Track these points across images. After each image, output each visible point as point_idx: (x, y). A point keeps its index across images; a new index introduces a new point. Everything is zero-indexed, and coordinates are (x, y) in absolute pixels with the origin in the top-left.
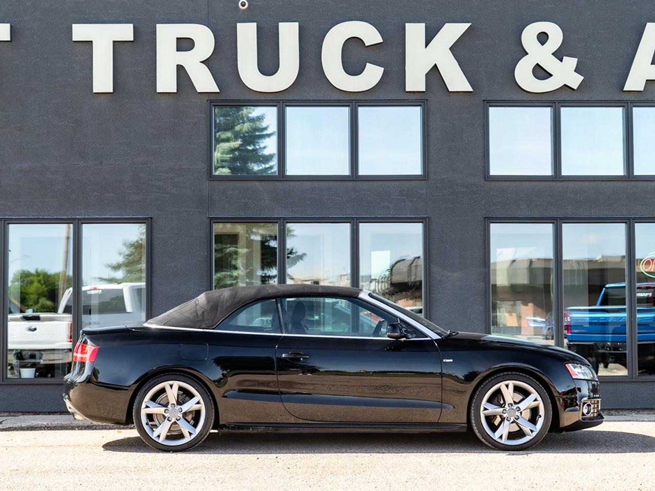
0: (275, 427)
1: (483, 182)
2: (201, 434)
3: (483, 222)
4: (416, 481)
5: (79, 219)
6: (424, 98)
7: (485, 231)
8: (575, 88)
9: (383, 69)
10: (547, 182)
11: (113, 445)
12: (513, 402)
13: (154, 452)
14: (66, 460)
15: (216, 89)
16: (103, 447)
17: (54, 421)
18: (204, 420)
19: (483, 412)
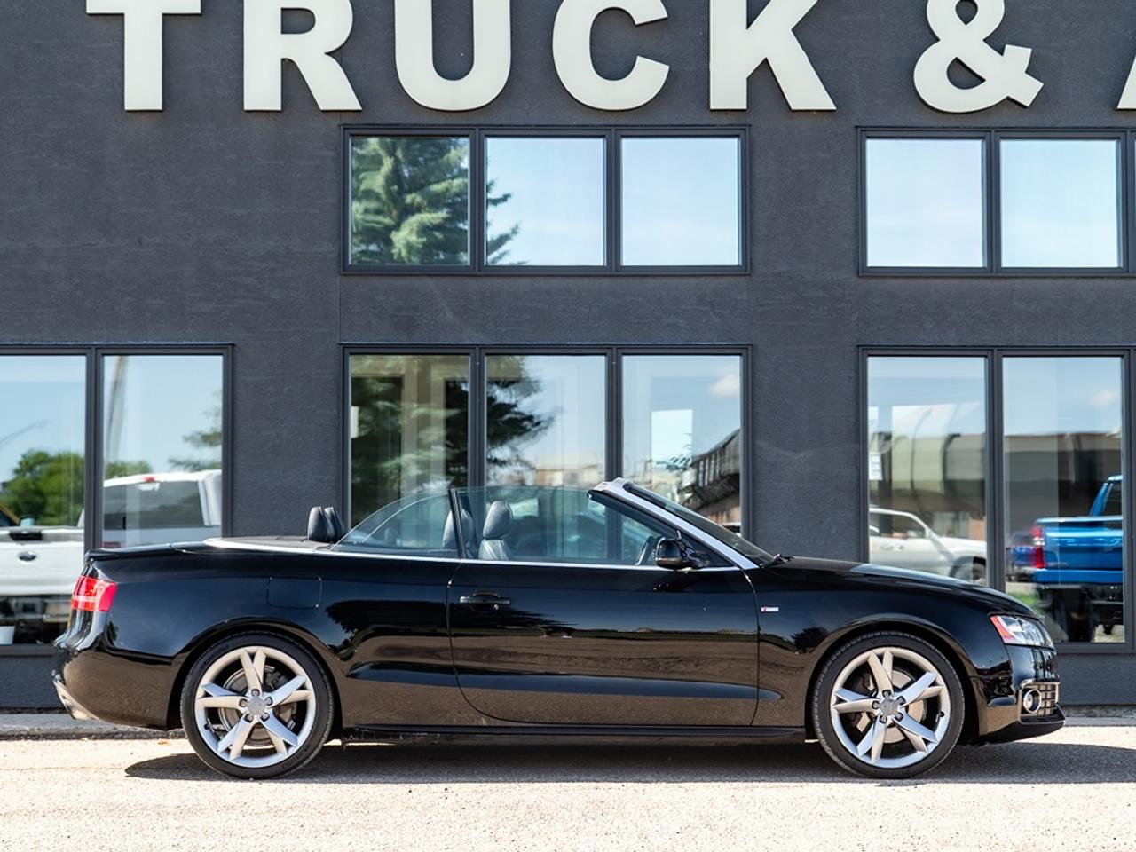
0: (448, 733)
1: (856, 278)
2: (308, 746)
3: (854, 354)
4: (695, 832)
5: (98, 347)
6: (743, 122)
7: (857, 371)
8: (1028, 105)
9: (668, 67)
10: (974, 280)
11: (147, 768)
12: (891, 688)
13: (220, 780)
14: (52, 793)
15: (355, 105)
16: (126, 771)
17: (45, 724)
18: (313, 720)
19: (834, 706)
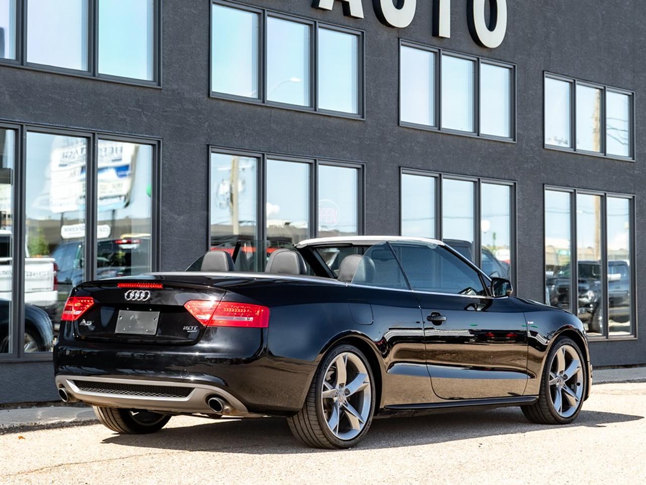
12: (564, 369)
18: (370, 404)
19: (550, 382)
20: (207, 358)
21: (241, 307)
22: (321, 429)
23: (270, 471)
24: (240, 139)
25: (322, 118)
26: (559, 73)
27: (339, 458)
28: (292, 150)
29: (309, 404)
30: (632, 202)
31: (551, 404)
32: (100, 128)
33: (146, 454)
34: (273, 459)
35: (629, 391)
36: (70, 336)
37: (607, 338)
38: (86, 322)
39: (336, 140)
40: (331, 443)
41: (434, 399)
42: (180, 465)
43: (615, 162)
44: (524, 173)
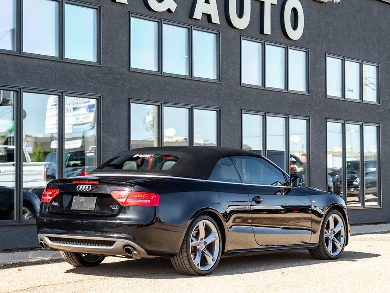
1: (128, 72)
12: (333, 228)
18: (218, 250)
19: (325, 235)
20: (124, 224)
21: (143, 194)
22: (190, 265)
23: (159, 290)
24: (148, 95)
25: (196, 82)
26: (335, 55)
27: (200, 281)
28: (179, 101)
29: (183, 250)
30: (378, 128)
31: (326, 248)
32: (66, 90)
33: (89, 279)
34: (162, 282)
35: (374, 239)
36: (46, 211)
37: (364, 207)
38: (55, 203)
39: (204, 95)
40: (196, 272)
41: (257, 246)
42: (107, 286)
43: (369, 105)
44: (314, 112)
